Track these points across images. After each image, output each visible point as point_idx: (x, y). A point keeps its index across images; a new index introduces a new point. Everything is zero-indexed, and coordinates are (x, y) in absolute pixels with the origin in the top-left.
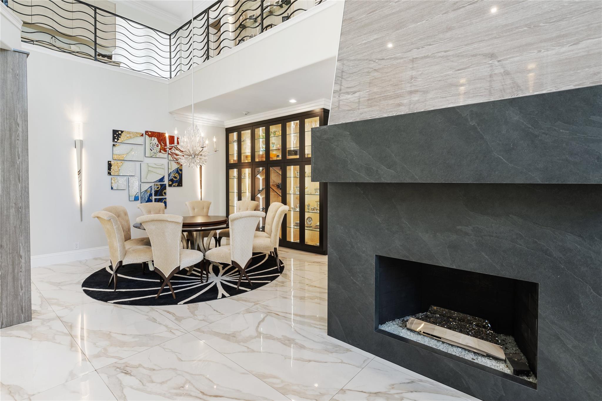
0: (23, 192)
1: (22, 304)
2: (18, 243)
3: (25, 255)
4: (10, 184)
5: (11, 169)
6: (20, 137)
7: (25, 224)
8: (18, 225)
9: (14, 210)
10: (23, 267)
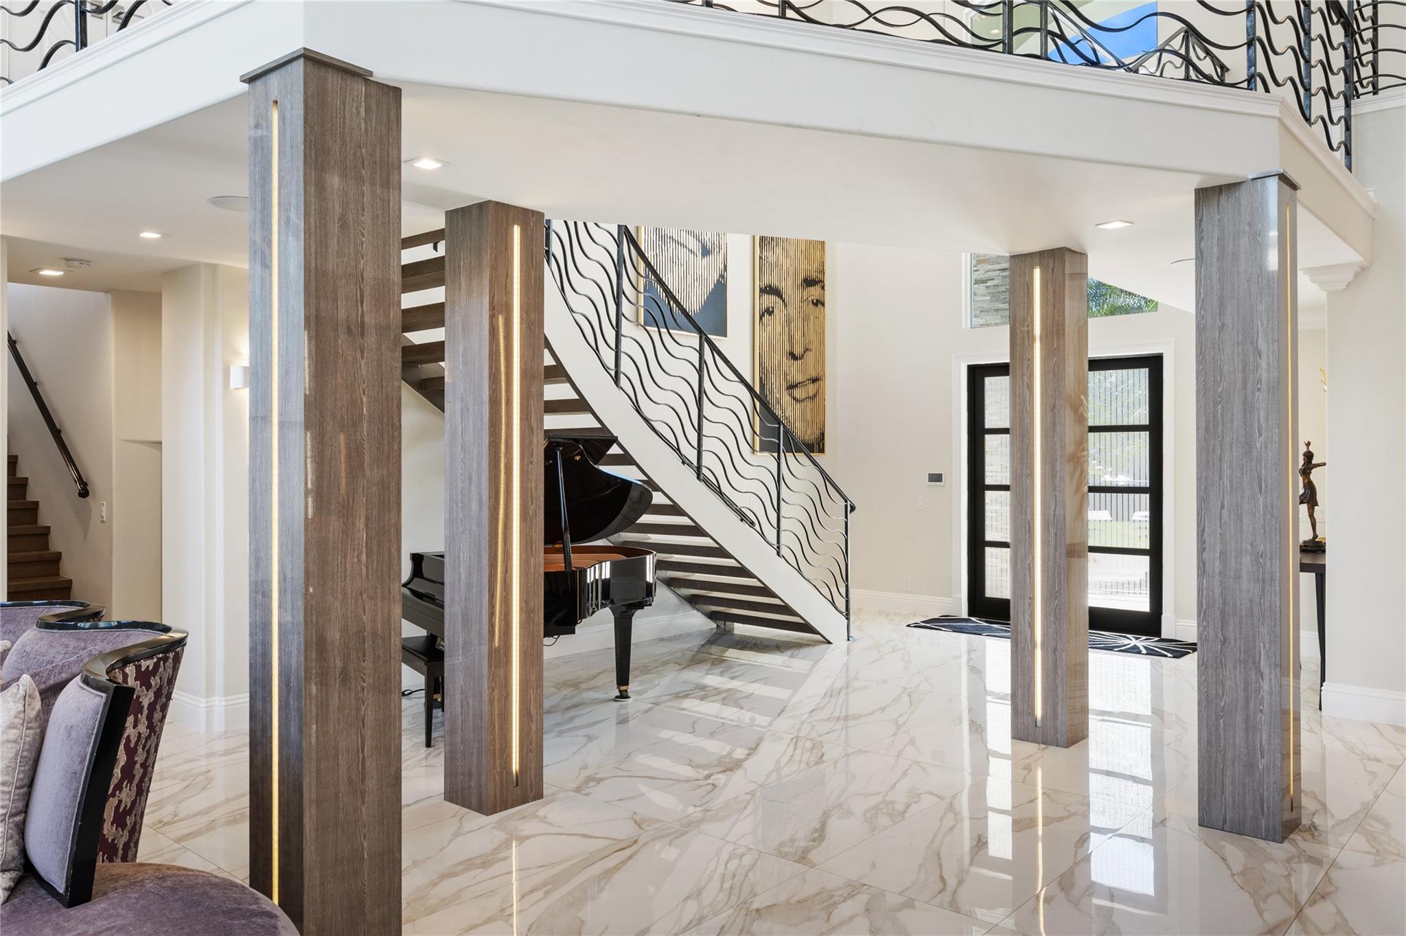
0: (1268, 516)
1: (1263, 792)
2: (1257, 641)
3: (1270, 673)
4: (1242, 497)
5: (1244, 461)
6: (1263, 383)
7: (1271, 596)
8: (1256, 597)
9: (1249, 558)
10: (1266, 701)
